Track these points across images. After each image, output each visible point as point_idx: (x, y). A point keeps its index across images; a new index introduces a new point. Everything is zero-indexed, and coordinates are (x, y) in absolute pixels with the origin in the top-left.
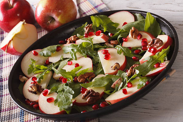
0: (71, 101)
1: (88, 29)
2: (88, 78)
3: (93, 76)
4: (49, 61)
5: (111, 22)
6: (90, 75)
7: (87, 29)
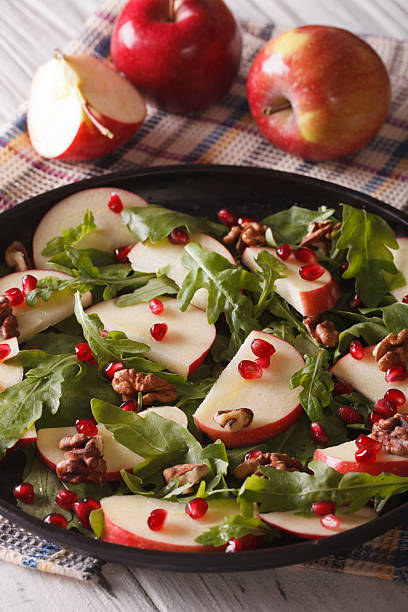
0: (22, 431)
1: (316, 233)
2: (144, 393)
3: (162, 398)
4: (129, 256)
5: (388, 260)
6: (158, 389)
7: (314, 231)
